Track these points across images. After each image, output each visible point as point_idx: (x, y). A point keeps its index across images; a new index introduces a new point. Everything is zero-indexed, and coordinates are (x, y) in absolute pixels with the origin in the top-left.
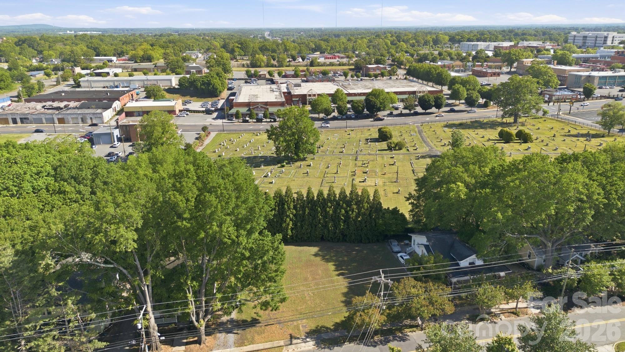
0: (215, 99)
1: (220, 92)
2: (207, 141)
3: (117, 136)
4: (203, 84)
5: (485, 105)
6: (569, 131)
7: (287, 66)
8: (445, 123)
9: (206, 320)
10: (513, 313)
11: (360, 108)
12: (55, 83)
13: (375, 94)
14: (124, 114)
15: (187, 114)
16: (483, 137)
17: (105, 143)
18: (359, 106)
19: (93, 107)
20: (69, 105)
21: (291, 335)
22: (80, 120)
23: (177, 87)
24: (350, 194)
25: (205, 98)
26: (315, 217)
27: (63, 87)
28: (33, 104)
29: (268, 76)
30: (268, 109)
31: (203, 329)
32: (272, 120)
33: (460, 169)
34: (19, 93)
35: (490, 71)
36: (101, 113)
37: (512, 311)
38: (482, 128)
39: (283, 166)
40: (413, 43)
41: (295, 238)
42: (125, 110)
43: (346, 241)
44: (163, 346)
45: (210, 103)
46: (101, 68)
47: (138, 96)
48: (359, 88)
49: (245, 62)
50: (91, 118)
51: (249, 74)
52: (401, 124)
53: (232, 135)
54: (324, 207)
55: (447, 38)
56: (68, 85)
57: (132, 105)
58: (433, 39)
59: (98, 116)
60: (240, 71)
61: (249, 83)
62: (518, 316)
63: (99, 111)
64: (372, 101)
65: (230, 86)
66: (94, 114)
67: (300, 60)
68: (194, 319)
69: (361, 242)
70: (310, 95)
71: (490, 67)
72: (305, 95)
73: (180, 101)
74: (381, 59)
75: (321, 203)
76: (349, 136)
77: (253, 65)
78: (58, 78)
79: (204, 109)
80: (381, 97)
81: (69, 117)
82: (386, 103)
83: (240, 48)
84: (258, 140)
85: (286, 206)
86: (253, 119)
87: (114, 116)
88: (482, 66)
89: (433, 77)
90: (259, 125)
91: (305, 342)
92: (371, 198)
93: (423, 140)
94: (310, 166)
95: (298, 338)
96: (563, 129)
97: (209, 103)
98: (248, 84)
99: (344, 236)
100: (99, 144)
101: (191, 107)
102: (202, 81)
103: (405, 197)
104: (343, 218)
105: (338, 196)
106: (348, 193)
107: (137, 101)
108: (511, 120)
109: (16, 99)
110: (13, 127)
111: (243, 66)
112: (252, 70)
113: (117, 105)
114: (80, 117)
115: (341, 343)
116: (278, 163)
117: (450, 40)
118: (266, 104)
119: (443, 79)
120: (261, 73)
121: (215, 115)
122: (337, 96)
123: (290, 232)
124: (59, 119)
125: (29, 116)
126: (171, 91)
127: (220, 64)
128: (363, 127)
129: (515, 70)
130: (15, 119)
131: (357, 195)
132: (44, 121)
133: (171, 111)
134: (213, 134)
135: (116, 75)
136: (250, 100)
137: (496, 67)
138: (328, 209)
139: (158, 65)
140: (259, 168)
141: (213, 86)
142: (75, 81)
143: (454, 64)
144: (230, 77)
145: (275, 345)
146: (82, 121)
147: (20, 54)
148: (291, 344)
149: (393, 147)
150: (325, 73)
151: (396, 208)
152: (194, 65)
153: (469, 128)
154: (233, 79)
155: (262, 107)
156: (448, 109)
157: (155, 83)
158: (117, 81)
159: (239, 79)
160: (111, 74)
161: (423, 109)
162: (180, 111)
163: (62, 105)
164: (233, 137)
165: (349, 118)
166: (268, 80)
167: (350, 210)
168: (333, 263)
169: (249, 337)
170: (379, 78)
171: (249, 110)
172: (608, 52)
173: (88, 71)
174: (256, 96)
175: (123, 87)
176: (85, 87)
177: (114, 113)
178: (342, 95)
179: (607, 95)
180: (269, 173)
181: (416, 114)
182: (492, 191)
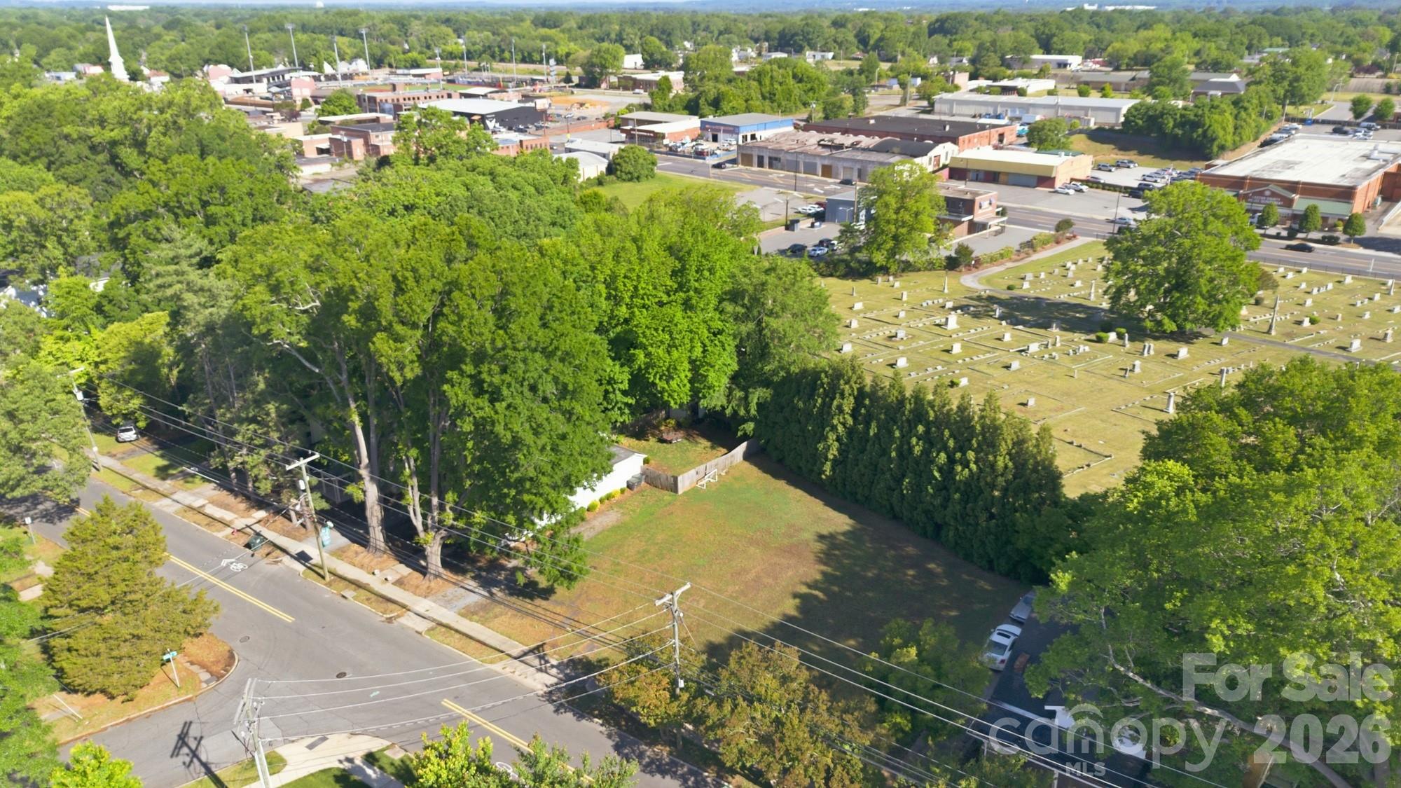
0: (1198, 164)
2: (1045, 254)
4: (1183, 123)
9: (440, 536)
12: (899, 102)
14: (947, 173)
19: (896, 150)
20: (858, 143)
21: (543, 644)
22: (855, 173)
23: (1118, 127)
27: (906, 111)
28: (811, 135)
31: (432, 551)
34: (810, 113)
39: (1099, 340)
42: (954, 165)
43: (939, 541)
44: (391, 556)
47: (1019, 140)
56: (917, 108)
57: (982, 155)
61: (1344, 133)
63: (897, 159)
65: (1276, 136)
66: (885, 164)
68: (416, 523)
73: (1090, 160)
78: (907, 92)
79: (1137, 184)
81: (840, 165)
85: (836, 403)
99: (935, 526)
100: (833, 221)
101: (1111, 176)
102: (1182, 117)
107: (1001, 148)
110: (756, 172)
112: (1378, 99)
113: (945, 151)
114: (858, 166)
124: (824, 168)
125: (781, 156)
126: (1099, 134)
130: (763, 157)
132: (801, 168)
133: (1044, 180)
134: (1077, 242)
139: (1139, 76)
145: (504, 647)
148: (520, 659)
154: (1304, 121)
155: (1274, 194)
157: (1080, 114)
158: (1008, 104)
162: (1072, 181)
163: (851, 141)
169: (496, 610)
173: (987, 83)
174: (1292, 165)
175: (1010, 119)
180: (1034, 348)
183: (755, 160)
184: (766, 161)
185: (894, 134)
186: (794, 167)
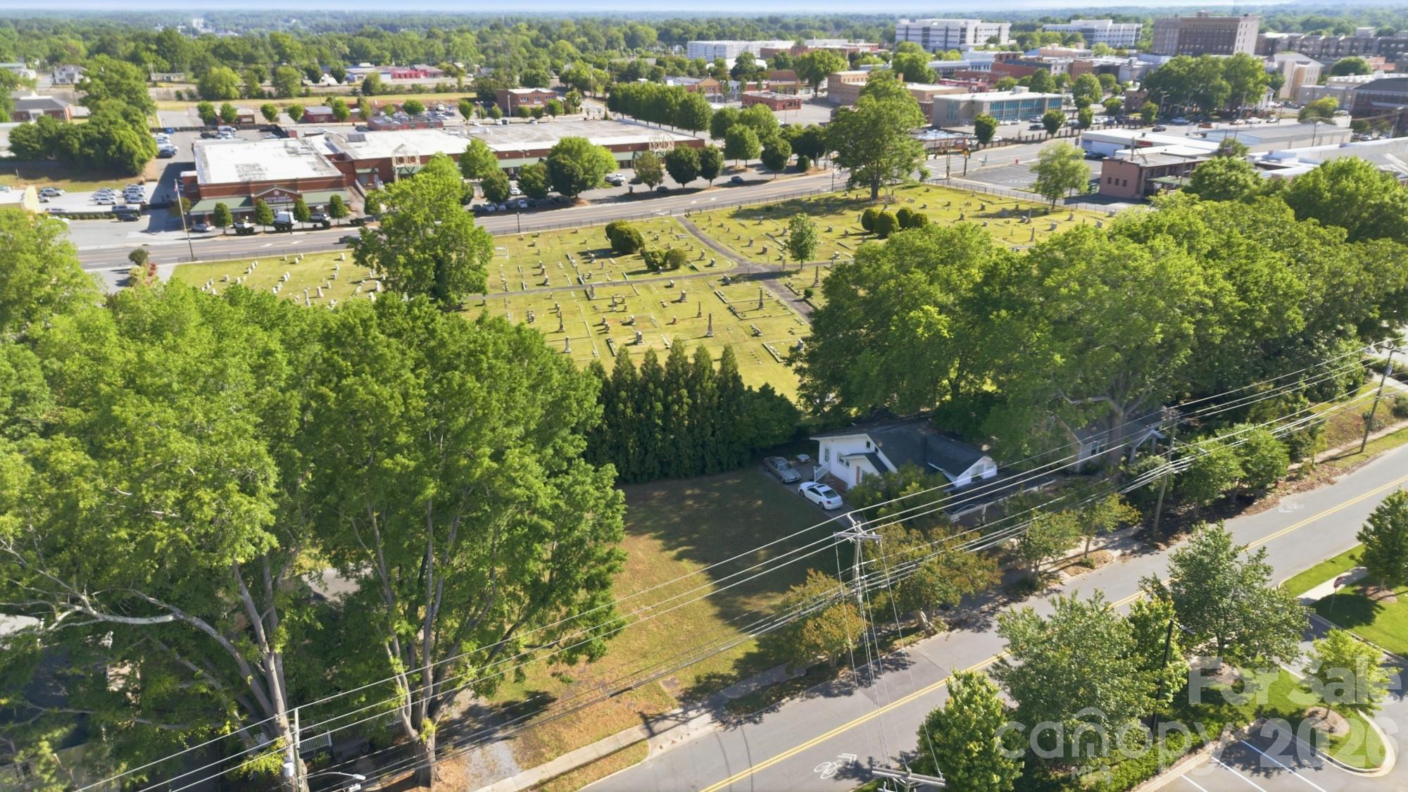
0: (130, 182)
1: (143, 162)
5: (801, 168)
6: (983, 208)
7: (301, 95)
9: (438, 719)
10: (1081, 564)
11: (540, 184)
13: (568, 149)
18: (536, 178)
21: (644, 715)
23: (6, 154)
25: (96, 179)
29: (261, 119)
30: (301, 197)
31: (431, 744)
32: (320, 225)
35: (779, 97)
37: (1077, 560)
43: (669, 476)
45: (119, 192)
49: (182, 88)
51: (208, 115)
52: (642, 217)
58: (625, 34)
60: (172, 109)
61: (213, 137)
62: (1092, 567)
64: (564, 165)
67: (331, 80)
68: (408, 721)
69: (705, 474)
70: (401, 160)
71: (775, 90)
72: (388, 160)
74: (538, 75)
76: (533, 250)
80: (586, 156)
83: (156, 51)
84: (301, 274)
86: (263, 224)
89: (673, 111)
90: (286, 238)
91: (684, 722)
92: (718, 369)
93: (711, 246)
95: (664, 718)
96: (968, 204)
97: (116, 193)
98: (212, 141)
99: (665, 465)
104: (659, 422)
105: (638, 371)
106: (662, 360)
111: (179, 97)
112: (214, 107)
115: (773, 702)
117: (661, 37)
118: (294, 184)
119: (696, 115)
120: (239, 113)
121: (145, 220)
122: (475, 159)
127: (121, 91)
128: (560, 226)
129: (825, 94)
131: (685, 364)
134: (167, 268)
136: (246, 179)
137: (785, 91)
138: (621, 407)
141: (120, 148)
143: (702, 84)
144: (155, 124)
145: (625, 743)
148: (652, 734)
149: (662, 264)
150: (412, 109)
152: (35, 96)
154: (165, 130)
156: (728, 179)
159: (184, 129)
161: (678, 181)
164: (231, 273)
165: (513, 209)
166: (264, 129)
167: (674, 402)
169: (546, 738)
170: (543, 119)
171: (249, 202)
172: (982, 56)
179: (1016, 137)
181: (664, 192)
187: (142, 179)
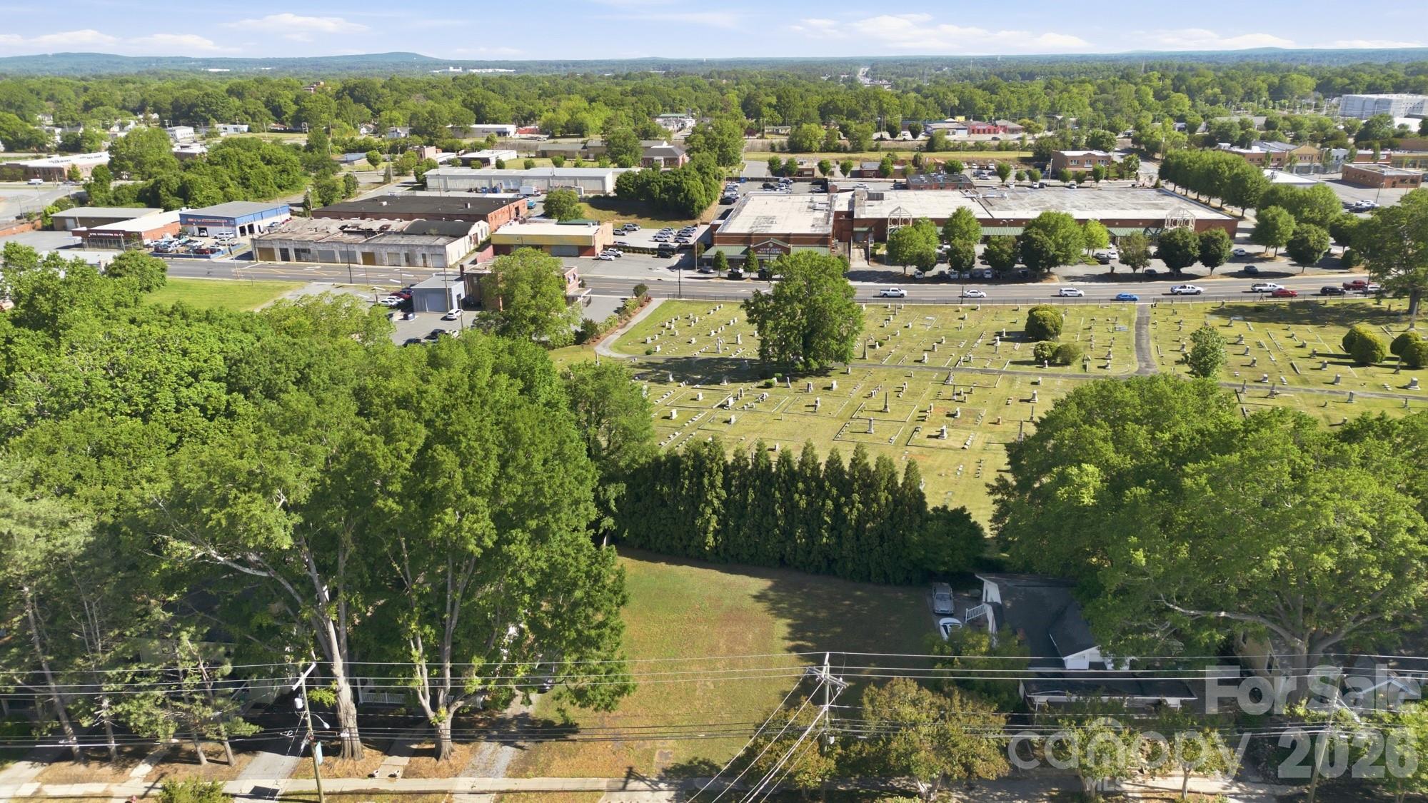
0: (689, 223)
1: (701, 208)
2: (639, 317)
3: (459, 296)
4: (667, 189)
5: (1345, 263)
7: (871, 150)
8: (1218, 304)
9: (453, 710)
11: (1005, 257)
12: (381, 179)
14: (490, 250)
15: (618, 256)
16: (1303, 346)
17: (435, 309)
18: (1002, 251)
19: (432, 231)
20: (388, 227)
21: (631, 768)
22: (403, 259)
23: (613, 194)
24: (851, 466)
25: (667, 219)
26: (768, 512)
27: (396, 189)
28: (325, 222)
29: (818, 174)
30: (788, 251)
31: (446, 726)
33: (1101, 431)
34: (306, 197)
35: (1395, 172)
36: (444, 247)
38: (1314, 321)
39: (769, 386)
40: (1215, 95)
41: (722, 554)
42: (493, 242)
43: (835, 574)
44: (367, 750)
45: (675, 232)
46: (477, 148)
47: (531, 212)
48: (1022, 207)
49: (777, 140)
50: (424, 256)
51: (776, 168)
52: (1099, 301)
53: (694, 307)
54: (788, 490)
55: (1311, 82)
56: (405, 185)
57: (511, 229)
58: (1270, 86)
59: (438, 251)
61: (772, 188)
63: (441, 241)
64: (1036, 240)
65: (728, 194)
66: (429, 246)
67: (909, 136)
68: (426, 703)
69: (869, 581)
70: (895, 221)
71: (1398, 163)
72: (885, 220)
73: (608, 227)
74: (1104, 136)
75: (784, 481)
76: (958, 324)
77: (795, 147)
78: (388, 169)
79: (656, 245)
80: (1061, 232)
81: (383, 251)
82: (1071, 247)
83: (775, 107)
85: (706, 481)
86: (751, 271)
87: (471, 253)
88: (1374, 158)
89: (1223, 184)
90: (761, 286)
91: (654, 790)
92: (900, 481)
93: (1139, 347)
94: (829, 388)
95: (643, 779)
97: (671, 233)
98: (769, 191)
99: (831, 562)
100: (423, 310)
101: (631, 239)
102: (665, 183)
103: (987, 485)
104: (828, 519)
105: (823, 468)
106: (846, 465)
107: (523, 221)
108: (1402, 304)
109: (301, 209)
110: (281, 267)
111: (773, 149)
112: (784, 158)
113: (480, 229)
114: (404, 251)
116: (762, 378)
117: (1318, 88)
118: (787, 238)
119: (1246, 190)
120: (804, 166)
121: (676, 259)
122: (956, 226)
123: (710, 539)
124: (365, 255)
125: (310, 247)
126: (600, 202)
127: (715, 145)
128: (1004, 301)
130: (287, 250)
131: (866, 468)
132: (338, 258)
133: (584, 249)
134: (656, 303)
135: (500, 165)
136: (755, 230)
137: (1415, 163)
138: (797, 496)
139: (589, 144)
140: (716, 387)
141: (686, 196)
142: (417, 175)
143: (1294, 152)
144: (735, 173)
145: (588, 787)
146: (408, 260)
147: (337, 116)
148: (623, 789)
149: (1048, 359)
150: (952, 169)
151: (963, 509)
152: (665, 145)
153: (1277, 321)
154: (738, 180)
155: (775, 246)
156: (1240, 267)
157: (571, 183)
158: (496, 177)
159: (753, 180)
160: (493, 162)
161: (1170, 265)
162: (606, 247)
163: (376, 225)
164: (697, 312)
165: (978, 278)
166: (816, 182)
167: (846, 504)
168: (789, 621)
169: (541, 760)
170: (1087, 183)
171: (747, 251)
173: (452, 156)
174: (770, 220)
175: (506, 191)
176: (434, 189)
177: (473, 247)
178: (968, 223)
180: (731, 402)
181: (1152, 276)
182: (1151, 495)
183: (278, 254)
184: (292, 254)
185: (419, 216)
186: (328, 257)
187: (698, 222)
